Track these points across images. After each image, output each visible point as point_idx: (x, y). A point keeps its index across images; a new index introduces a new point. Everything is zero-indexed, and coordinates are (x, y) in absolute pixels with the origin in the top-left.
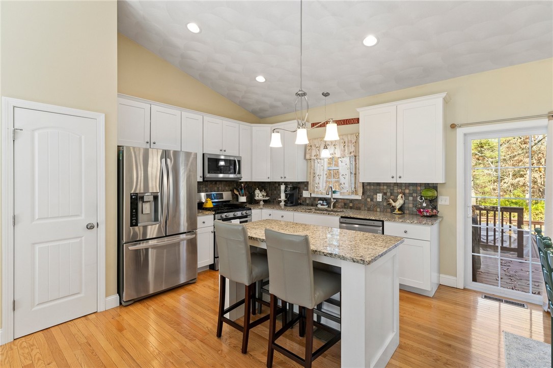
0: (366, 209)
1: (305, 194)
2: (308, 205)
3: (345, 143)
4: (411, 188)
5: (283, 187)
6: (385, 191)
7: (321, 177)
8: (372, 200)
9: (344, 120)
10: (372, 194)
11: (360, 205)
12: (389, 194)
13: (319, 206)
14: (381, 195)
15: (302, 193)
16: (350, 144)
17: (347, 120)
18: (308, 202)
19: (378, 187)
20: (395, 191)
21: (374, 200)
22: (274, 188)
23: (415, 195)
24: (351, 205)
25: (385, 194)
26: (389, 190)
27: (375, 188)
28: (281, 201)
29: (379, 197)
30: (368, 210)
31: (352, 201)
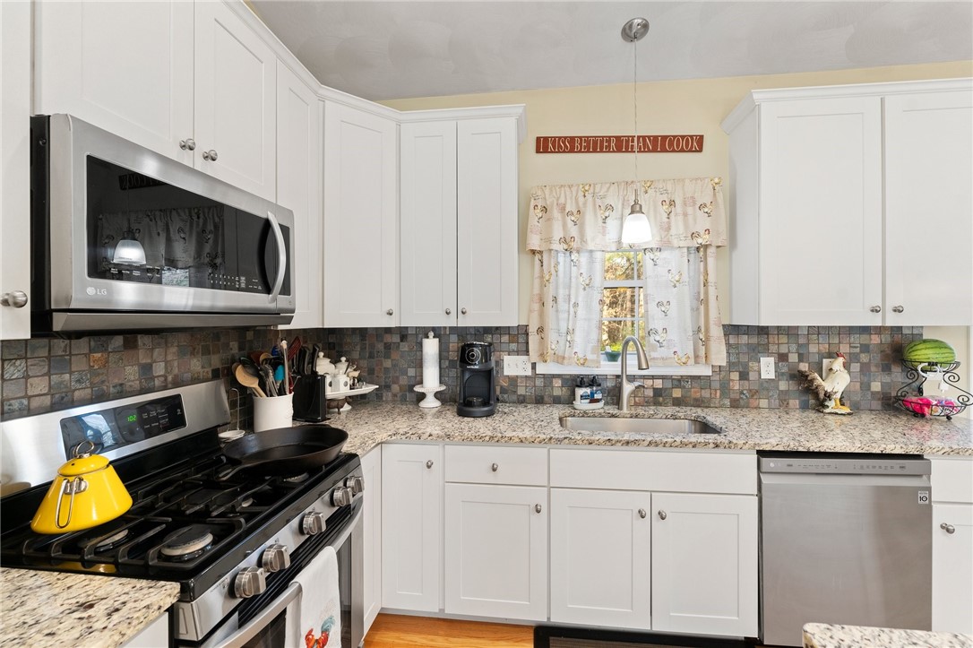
0: (727, 402)
1: (513, 366)
2: (522, 401)
3: (672, 203)
4: (857, 339)
5: (431, 347)
6: (784, 350)
7: (581, 311)
8: (744, 376)
9: (656, 138)
10: (744, 359)
11: (706, 394)
12: (793, 358)
13: (582, 405)
14: (771, 360)
15: (499, 363)
16: (690, 210)
17: (664, 138)
18: (521, 391)
19: (763, 340)
20: (813, 349)
21: (752, 376)
22: (380, 346)
23: (864, 358)
24: (677, 393)
25: (782, 358)
26: (794, 347)
27: (754, 340)
28: (422, 396)
29: (767, 367)
30: (732, 406)
31: (679, 381)
